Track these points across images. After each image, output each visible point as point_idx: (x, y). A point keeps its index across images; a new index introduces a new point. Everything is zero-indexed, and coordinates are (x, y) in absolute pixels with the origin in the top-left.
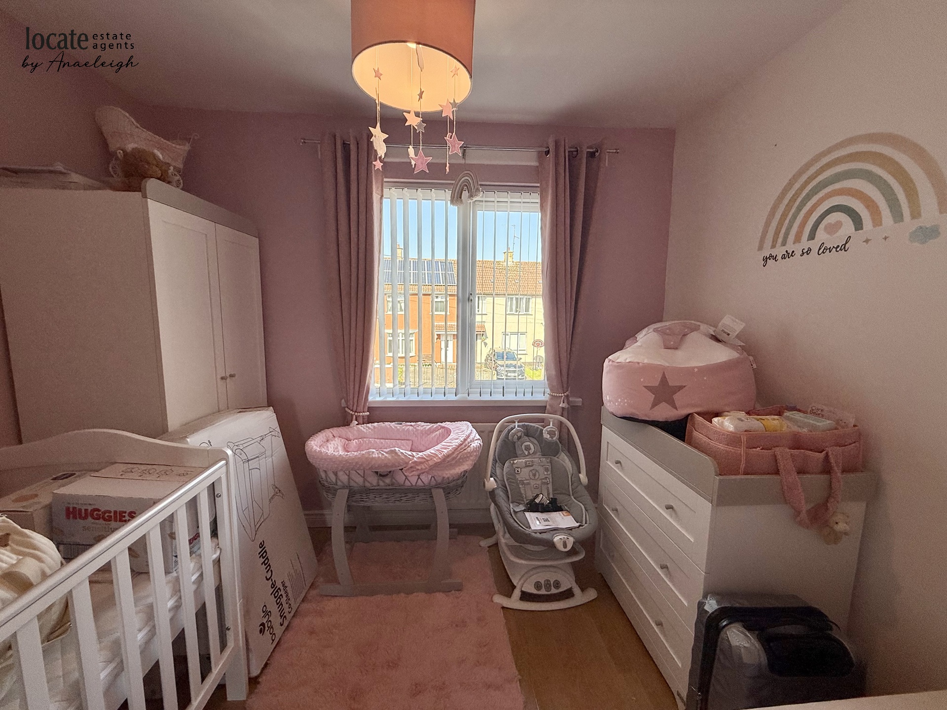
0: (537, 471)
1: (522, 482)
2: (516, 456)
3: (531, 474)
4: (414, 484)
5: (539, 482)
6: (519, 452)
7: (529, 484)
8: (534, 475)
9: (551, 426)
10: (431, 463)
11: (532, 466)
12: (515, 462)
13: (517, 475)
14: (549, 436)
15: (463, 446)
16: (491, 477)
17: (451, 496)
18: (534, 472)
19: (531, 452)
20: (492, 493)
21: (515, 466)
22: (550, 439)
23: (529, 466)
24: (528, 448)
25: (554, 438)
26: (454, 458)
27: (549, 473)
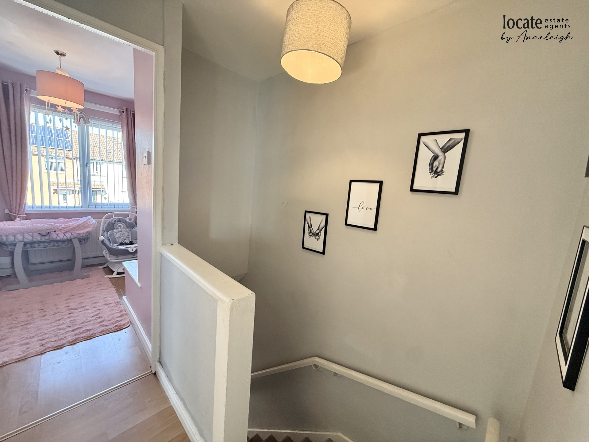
0: (124, 233)
1: (117, 238)
2: (114, 229)
3: (121, 235)
4: (62, 238)
5: (126, 237)
6: (115, 228)
7: (120, 238)
8: (123, 235)
9: (130, 216)
10: (71, 227)
11: (122, 231)
12: (114, 231)
13: (115, 236)
14: (129, 220)
15: (87, 222)
16: (102, 236)
17: (82, 242)
18: (123, 234)
19: (122, 227)
20: (103, 242)
21: (113, 232)
22: (129, 221)
23: (121, 232)
24: (120, 226)
25: (131, 221)
26: (82, 226)
27: (130, 234)
